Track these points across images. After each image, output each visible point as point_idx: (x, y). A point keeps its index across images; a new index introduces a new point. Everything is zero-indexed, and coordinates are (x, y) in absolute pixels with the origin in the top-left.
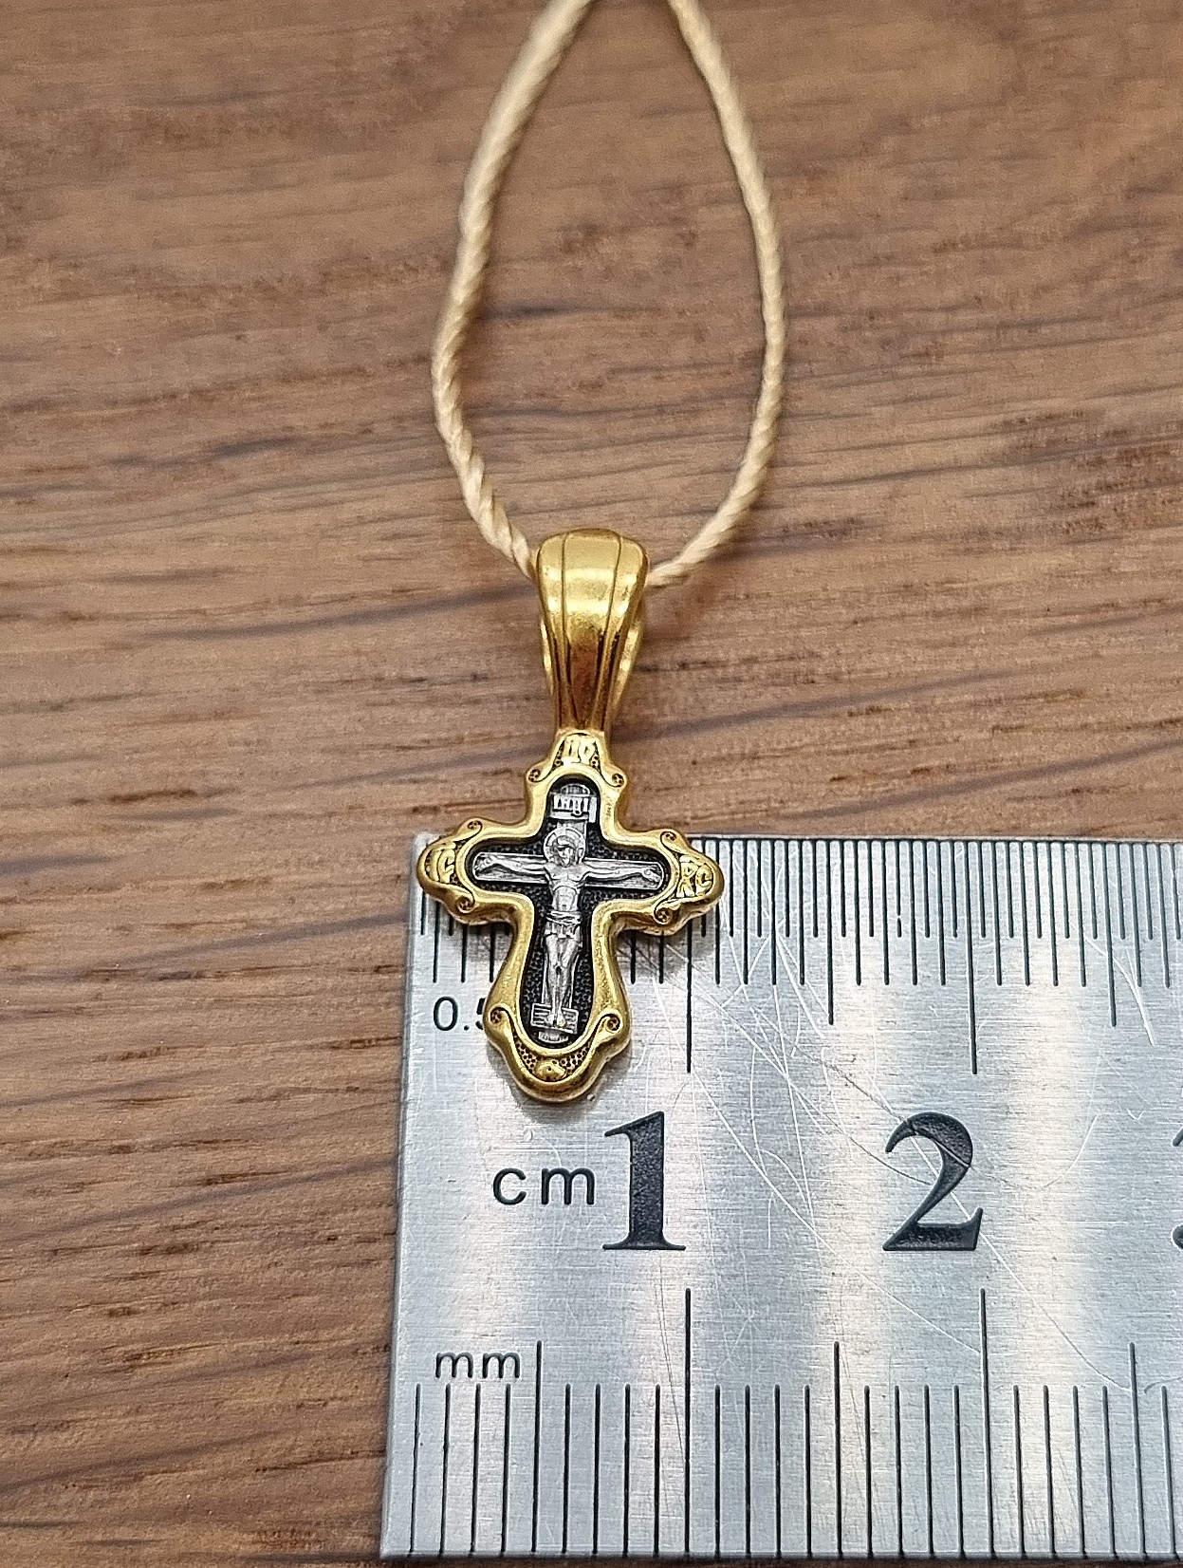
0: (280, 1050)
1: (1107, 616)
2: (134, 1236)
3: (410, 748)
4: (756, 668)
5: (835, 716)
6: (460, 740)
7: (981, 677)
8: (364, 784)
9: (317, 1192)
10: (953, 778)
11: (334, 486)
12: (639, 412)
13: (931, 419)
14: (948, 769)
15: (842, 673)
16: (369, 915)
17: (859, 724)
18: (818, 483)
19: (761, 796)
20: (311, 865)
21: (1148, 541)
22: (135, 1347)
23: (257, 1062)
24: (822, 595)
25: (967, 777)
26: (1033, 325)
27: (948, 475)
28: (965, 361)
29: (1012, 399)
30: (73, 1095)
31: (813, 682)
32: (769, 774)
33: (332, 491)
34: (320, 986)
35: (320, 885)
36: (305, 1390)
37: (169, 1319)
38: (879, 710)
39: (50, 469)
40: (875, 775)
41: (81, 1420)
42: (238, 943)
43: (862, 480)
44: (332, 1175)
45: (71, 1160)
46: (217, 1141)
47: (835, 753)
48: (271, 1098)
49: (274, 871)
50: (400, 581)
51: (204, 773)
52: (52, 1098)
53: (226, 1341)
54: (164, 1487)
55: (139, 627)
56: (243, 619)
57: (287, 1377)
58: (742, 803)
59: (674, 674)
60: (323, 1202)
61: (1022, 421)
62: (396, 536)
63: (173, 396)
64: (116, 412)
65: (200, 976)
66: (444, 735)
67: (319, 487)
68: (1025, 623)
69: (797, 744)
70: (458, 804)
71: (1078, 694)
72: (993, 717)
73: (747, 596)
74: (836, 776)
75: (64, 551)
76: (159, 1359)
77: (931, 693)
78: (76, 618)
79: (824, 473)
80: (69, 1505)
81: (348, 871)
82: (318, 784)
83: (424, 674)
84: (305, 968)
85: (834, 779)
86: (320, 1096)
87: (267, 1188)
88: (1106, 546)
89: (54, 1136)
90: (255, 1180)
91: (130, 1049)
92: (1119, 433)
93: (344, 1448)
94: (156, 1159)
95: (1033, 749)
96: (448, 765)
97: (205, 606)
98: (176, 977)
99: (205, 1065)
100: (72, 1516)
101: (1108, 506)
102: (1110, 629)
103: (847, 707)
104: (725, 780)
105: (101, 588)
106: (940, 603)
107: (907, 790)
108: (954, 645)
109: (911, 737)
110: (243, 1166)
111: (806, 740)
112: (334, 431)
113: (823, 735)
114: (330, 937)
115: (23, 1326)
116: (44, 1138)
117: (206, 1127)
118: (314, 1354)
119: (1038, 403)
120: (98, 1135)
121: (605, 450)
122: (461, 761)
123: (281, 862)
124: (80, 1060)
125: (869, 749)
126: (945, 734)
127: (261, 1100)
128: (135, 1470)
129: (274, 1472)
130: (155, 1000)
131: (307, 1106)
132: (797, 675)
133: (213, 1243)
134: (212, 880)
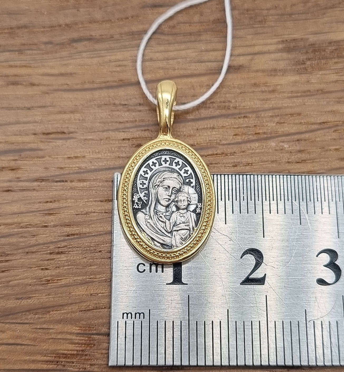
0: (87, 202)
1: (307, 94)
2: (48, 249)
4: (214, 104)
5: (235, 118)
6: (136, 121)
7: (274, 109)
8: (110, 132)
9: (97, 239)
10: (266, 136)
11: (103, 52)
12: (185, 34)
13: (262, 39)
14: (264, 133)
15: (237, 107)
16: (111, 167)
17: (241, 120)
18: (232, 55)
19: (215, 139)
20: (96, 153)
21: (319, 74)
22: (48, 278)
23: (81, 205)
24: (232, 86)
25: (269, 135)
26: (290, 15)
27: (266, 54)
28: (272, 24)
29: (284, 35)
30: (32, 212)
31: (229, 109)
32: (217, 133)
33: (103, 53)
34: (98, 185)
35: (98, 158)
36: (93, 291)
37: (57, 271)
39: (27, 44)
40: (245, 134)
41: (34, 297)
42: (77, 173)
43: (243, 55)
44: (100, 235)
45: (32, 229)
46: (70, 225)
47: (235, 128)
48: (85, 214)
49: (86, 154)
50: (120, 78)
51: (68, 128)
52: (27, 212)
53: (72, 277)
54: (55, 315)
55: (51, 88)
56: (79, 87)
57: (88, 287)
58: (210, 140)
60: (97, 242)
61: (287, 41)
62: (119, 66)
63: (60, 26)
64: (45, 29)
65: (66, 181)
66: (131, 120)
67: (99, 52)
68: (286, 95)
69: (225, 125)
70: (135, 138)
71: (299, 114)
72: (277, 120)
75: (31, 67)
76: (55, 282)
77: (260, 113)
78: (34, 85)
79: (234, 53)
80: (31, 318)
81: (106, 155)
82: (98, 131)
83: (126, 103)
84: (94, 180)
85: (234, 135)
86: (97, 214)
87: (83, 237)
88: (308, 75)
89: (26, 223)
90: (80, 235)
91: (48, 200)
92: (312, 45)
93: (103, 306)
94: (54, 229)
95: (286, 129)
96: (133, 127)
97: (68, 83)
98: (59, 181)
99: (67, 205)
100: (32, 321)
101: (309, 64)
102: (308, 97)
103: (238, 116)
104: (206, 134)
105: (40, 77)
106: (263, 88)
107: (253, 138)
108: (267, 100)
109: (255, 125)
110: (77, 232)
111: (227, 124)
112: (103, 37)
113: (231, 123)
114: (101, 172)
115: (19, 272)
116: (24, 223)
117: (67, 221)
118: (95, 282)
119: (291, 36)
120: (39, 222)
121: (176, 45)
122: (136, 127)
123: (88, 152)
124: (34, 203)
125: (243, 127)
126: (264, 124)
127: (82, 215)
128: (48, 310)
129: (84, 312)
130: (54, 187)
131: (94, 216)
132: (225, 107)
133: (69, 252)
134: (69, 156)
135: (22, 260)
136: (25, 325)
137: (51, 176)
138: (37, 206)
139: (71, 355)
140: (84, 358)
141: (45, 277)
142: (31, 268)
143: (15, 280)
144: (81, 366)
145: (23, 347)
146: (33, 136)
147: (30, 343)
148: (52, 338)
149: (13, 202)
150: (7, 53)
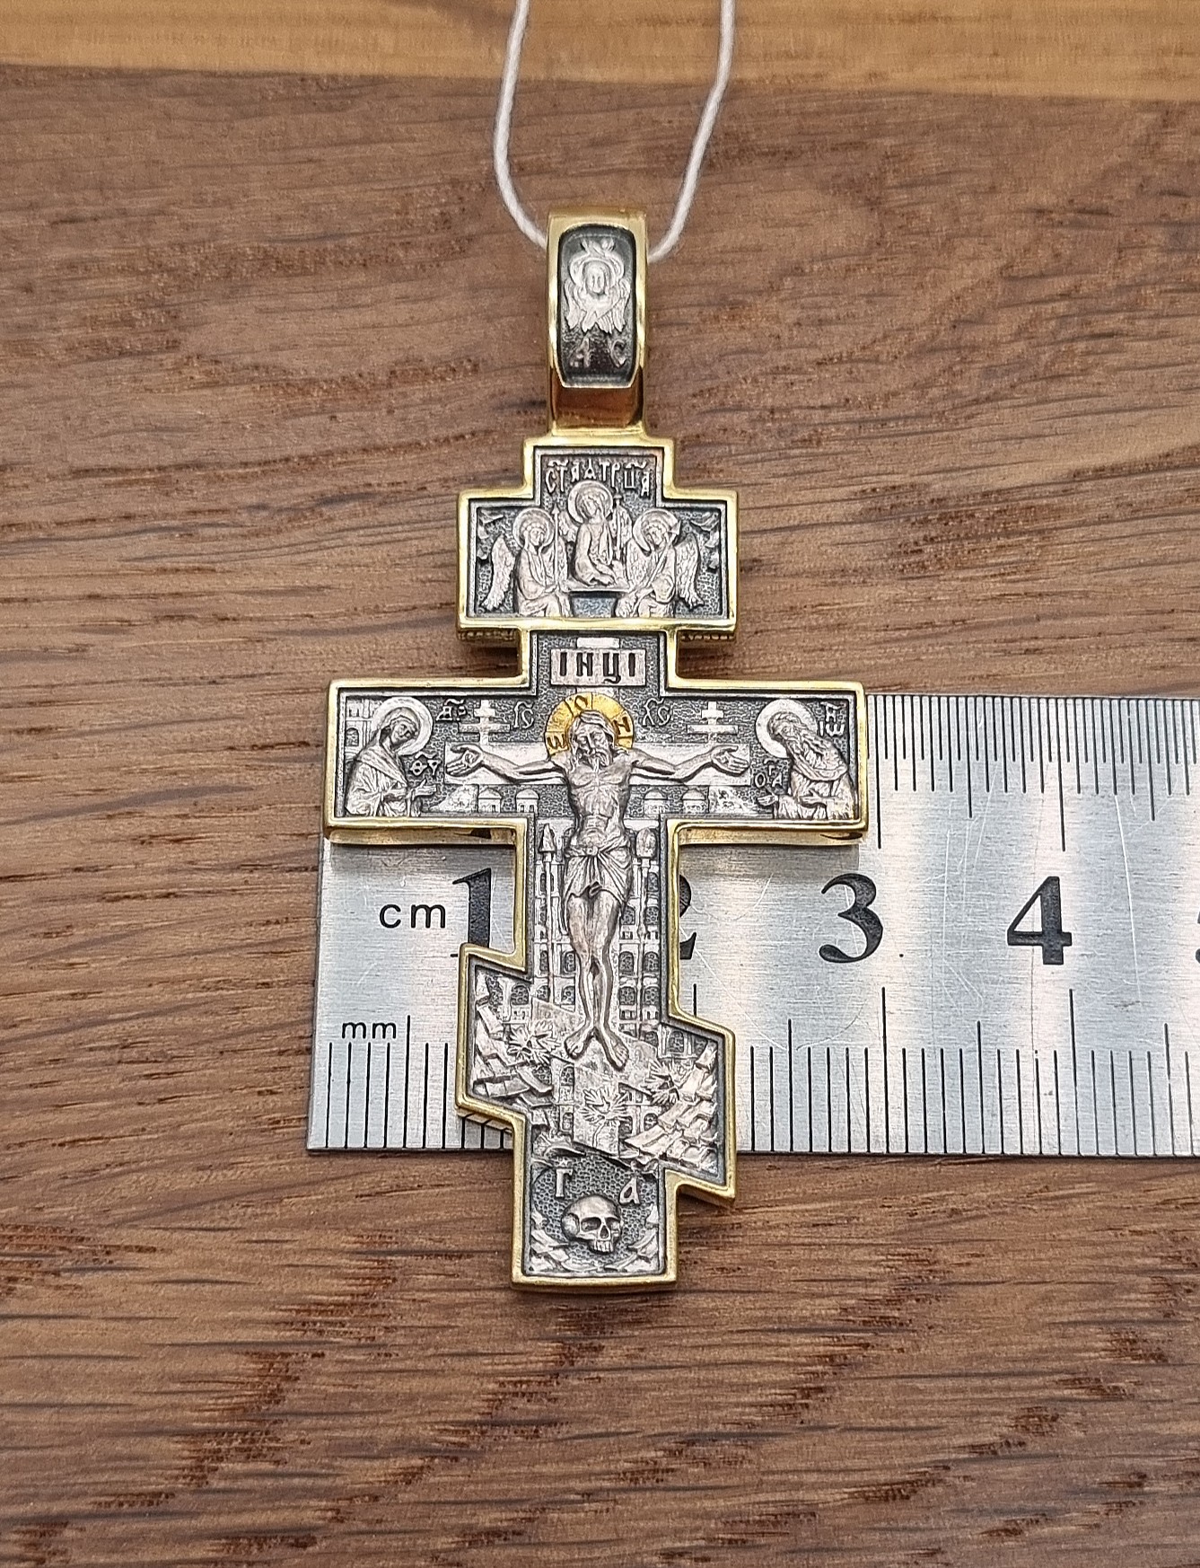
135: (208, 1072)
136: (224, 1234)
137: (274, 857)
138: (241, 933)
139: (337, 1304)
140: (369, 1312)
141: (267, 1112)
142: (231, 1090)
144: (364, 1331)
145: (218, 1287)
146: (227, 753)
147: (233, 1279)
148: (289, 1266)
149: (181, 923)
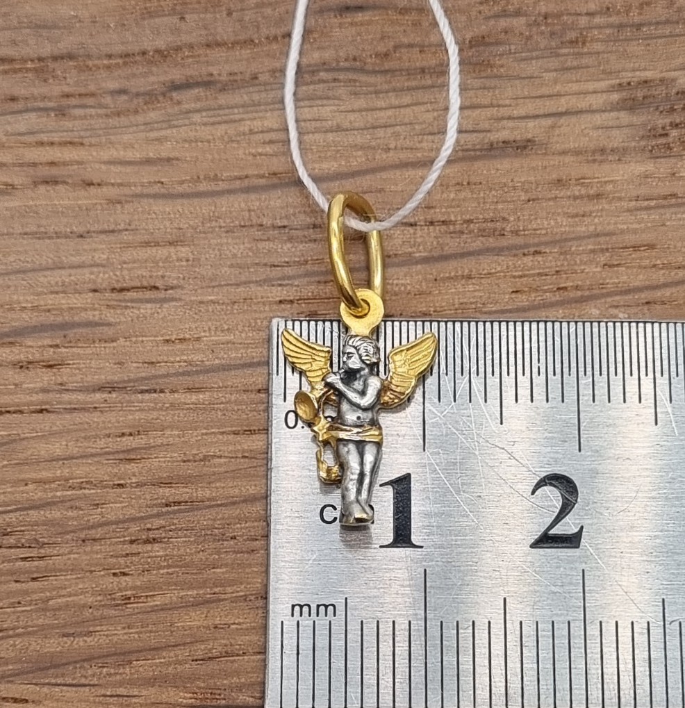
0: (206, 434)
1: (671, 201)
2: (126, 533)
3: (278, 266)
4: (472, 225)
5: (515, 255)
6: (306, 262)
7: (598, 235)
8: (252, 286)
9: (227, 512)
10: (579, 293)
11: (236, 111)
12: (410, 73)
13: (577, 81)
14: (577, 288)
15: (519, 231)
17: (528, 260)
18: (510, 118)
19: (473, 300)
20: (222, 331)
22: (127, 593)
23: (193, 440)
24: (511, 184)
25: (587, 293)
26: (639, 26)
27: (584, 116)
28: (598, 47)
29: (624, 70)
30: (93, 455)
31: (504, 235)
32: (477, 287)
33: (237, 114)
34: (227, 399)
35: (228, 343)
36: (218, 619)
37: (146, 578)
38: (540, 253)
39: (74, 95)
40: (536, 290)
41: (98, 631)
42: (183, 374)
43: (536, 117)
44: (234, 503)
45: (92, 491)
46: (171, 483)
47: (514, 277)
48: (201, 460)
49: (203, 334)
50: (274, 169)
51: (163, 277)
52: (82, 457)
53: (176, 592)
54: (143, 667)
55: (127, 191)
56: (185, 188)
57: (209, 612)
58: (462, 304)
59: (426, 228)
60: (228, 519)
61: (629, 84)
62: (271, 142)
63: (144, 53)
64: (111, 61)
65: (162, 391)
66: (297, 259)
67: (227, 111)
68: (624, 204)
69: (493, 271)
70: (305, 299)
71: (651, 247)
72: (603, 259)
73: (468, 184)
74: (515, 290)
75: (82, 144)
76: (140, 600)
77: (570, 244)
78: (91, 184)
79: (515, 112)
80: (93, 676)
81: (243, 335)
82: (228, 285)
83: (286, 223)
84: (220, 389)
85: (513, 292)
86: (227, 460)
87: (199, 509)
88: (673, 160)
89: (81, 478)
90: (193, 504)
91: (124, 431)
93: (239, 650)
94: (138, 491)
95: (624, 277)
96: (299, 276)
97: (163, 180)
98: (147, 391)
99: (165, 441)
100: (95, 681)
101: (676, 136)
102: (673, 210)
103: (522, 251)
104: (453, 290)
105: (103, 167)
106: (577, 190)
107: (554, 299)
108: (583, 216)
109: (557, 269)
110: (186, 497)
111: (499, 269)
112: (236, 78)
113: (508, 267)
114: (233, 373)
115: (66, 580)
116: (76, 478)
117: (165, 475)
118: (223, 600)
119: (638, 73)
120: (106, 478)
121: (390, 94)
122: (306, 275)
123: (207, 329)
124: (96, 436)
125: (533, 275)
126: (576, 268)
127: (195, 461)
128: (127, 658)
129: (201, 662)
130: (136, 404)
131: (220, 465)
132: (495, 230)
133: (169, 538)
134: (168, 338)
143: (60, 596)
150: (33, 115)
